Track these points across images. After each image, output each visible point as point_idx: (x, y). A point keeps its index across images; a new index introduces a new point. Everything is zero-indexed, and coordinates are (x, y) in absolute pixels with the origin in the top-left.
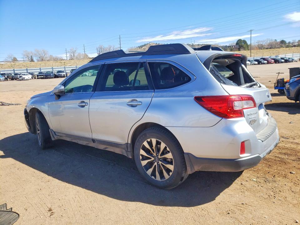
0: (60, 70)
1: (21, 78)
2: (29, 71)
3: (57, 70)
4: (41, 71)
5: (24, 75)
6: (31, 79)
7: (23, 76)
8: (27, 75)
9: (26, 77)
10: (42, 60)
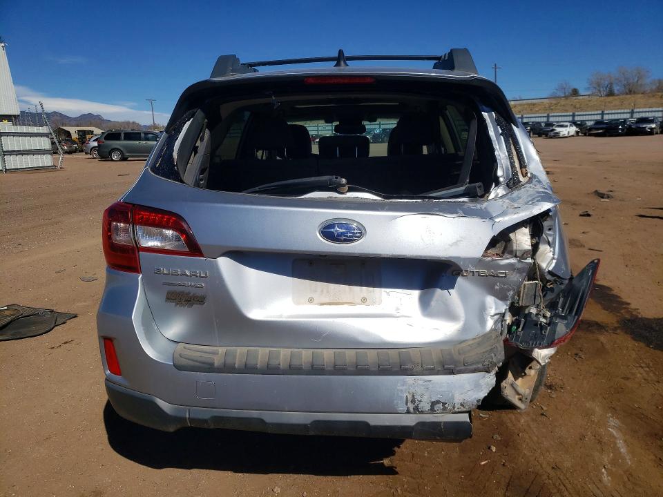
0: (644, 115)
1: (552, 134)
2: (577, 118)
3: (638, 117)
4: (602, 118)
5: (562, 126)
6: (573, 136)
7: (558, 129)
8: (567, 126)
9: (563, 131)
10: (630, 92)
